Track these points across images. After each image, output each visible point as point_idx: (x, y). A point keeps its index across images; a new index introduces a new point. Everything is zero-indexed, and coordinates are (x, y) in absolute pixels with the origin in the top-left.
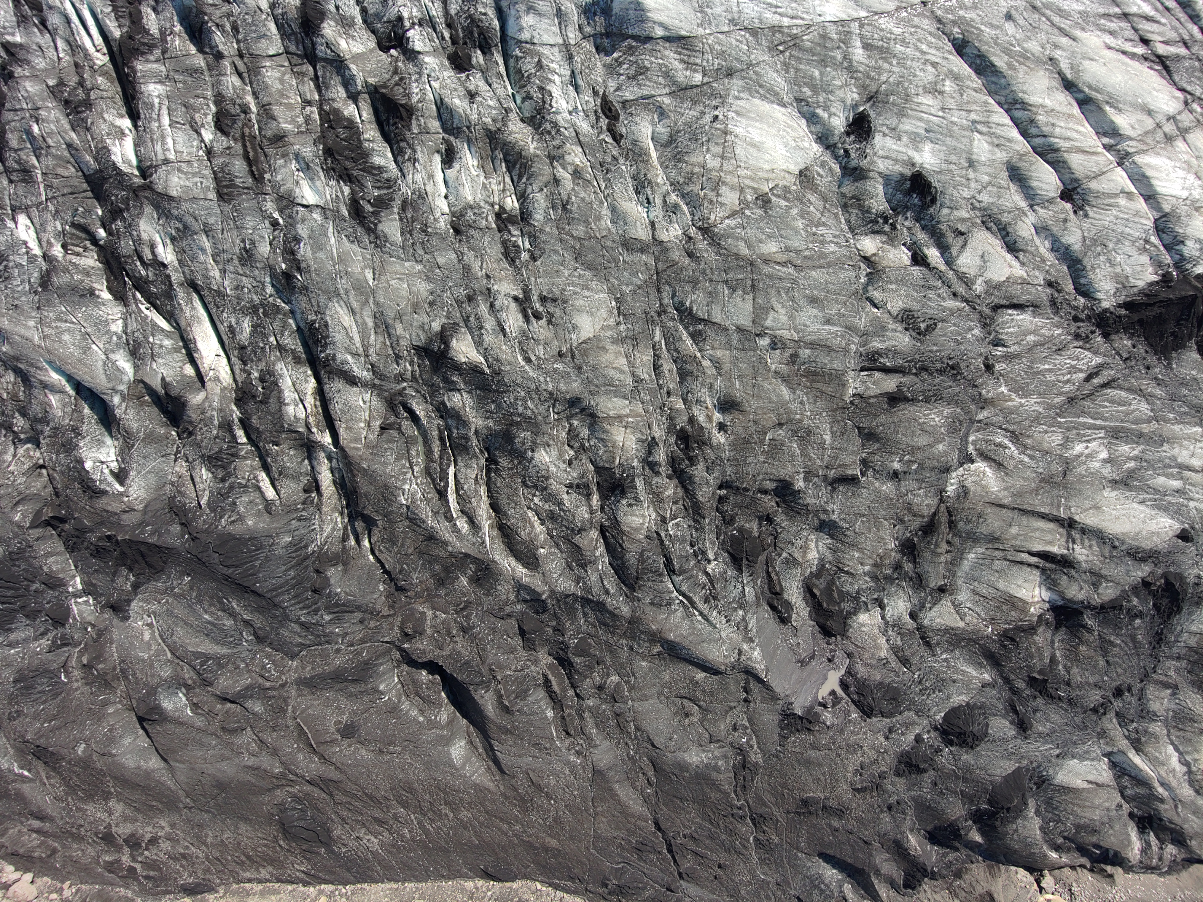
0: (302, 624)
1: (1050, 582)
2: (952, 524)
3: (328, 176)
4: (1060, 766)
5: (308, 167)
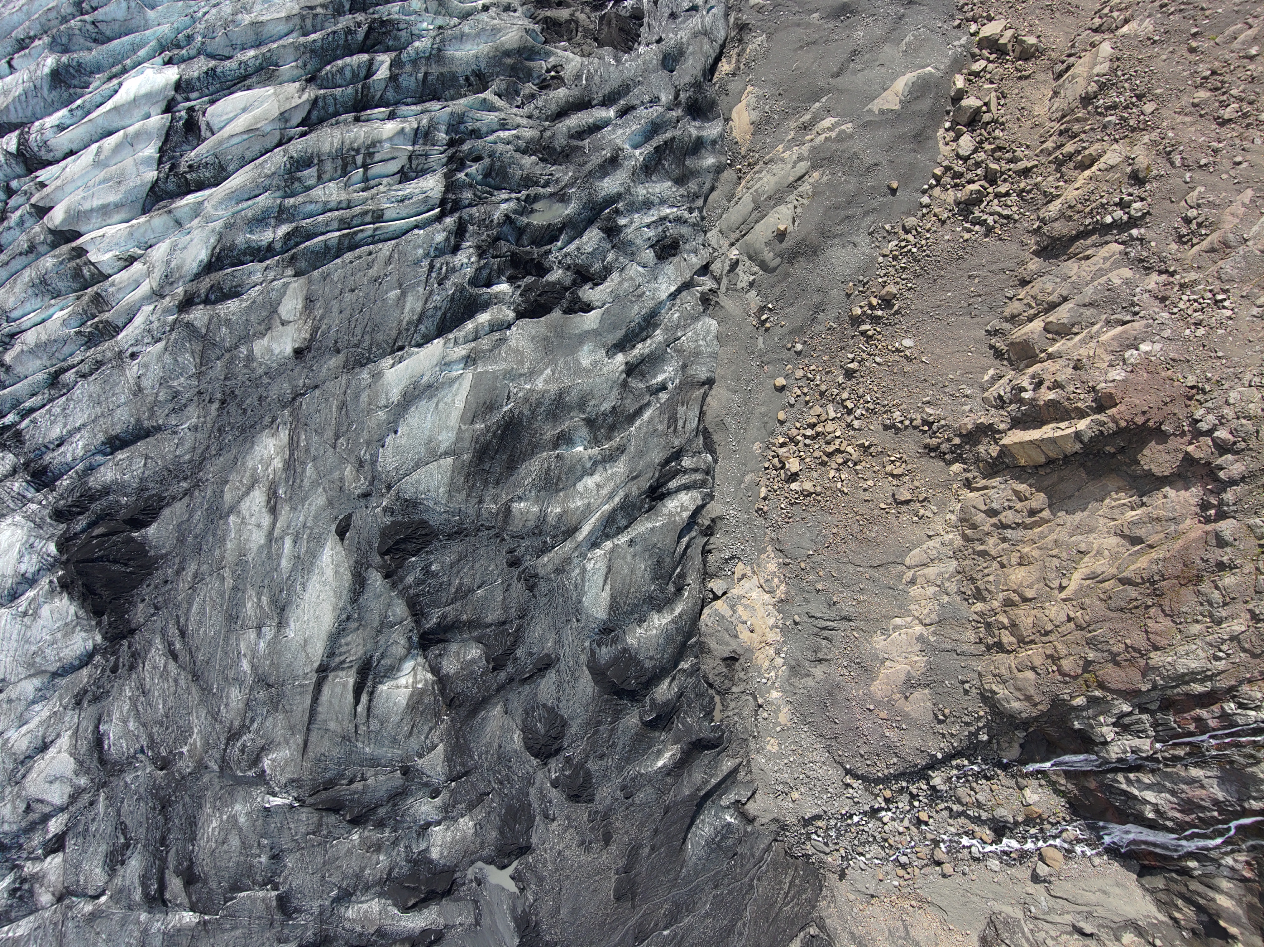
1: (391, 671)
2: (328, 785)
4: (589, 615)
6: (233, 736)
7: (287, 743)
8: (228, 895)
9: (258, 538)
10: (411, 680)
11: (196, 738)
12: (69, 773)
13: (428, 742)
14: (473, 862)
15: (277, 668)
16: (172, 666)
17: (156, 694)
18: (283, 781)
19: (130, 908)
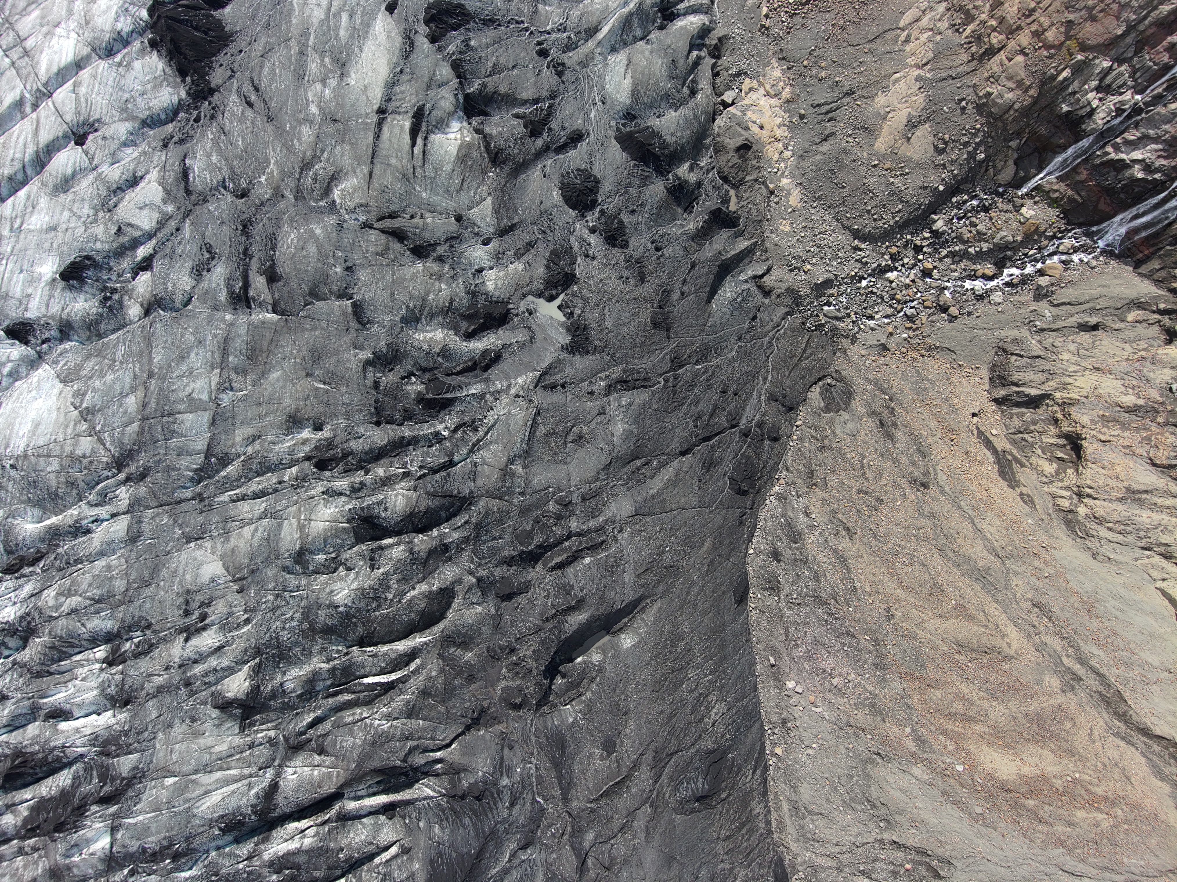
0: (512, 805)
1: (441, 125)
2: (392, 216)
3: (84, 827)
4: (613, 100)
5: (76, 845)
6: (306, 166)
7: (355, 172)
8: (308, 298)
9: (318, 15)
10: (459, 136)
11: (273, 168)
12: (158, 201)
13: (477, 196)
14: (524, 296)
15: (342, 106)
16: (249, 112)
17: (236, 133)
18: (352, 204)
19: (215, 308)
